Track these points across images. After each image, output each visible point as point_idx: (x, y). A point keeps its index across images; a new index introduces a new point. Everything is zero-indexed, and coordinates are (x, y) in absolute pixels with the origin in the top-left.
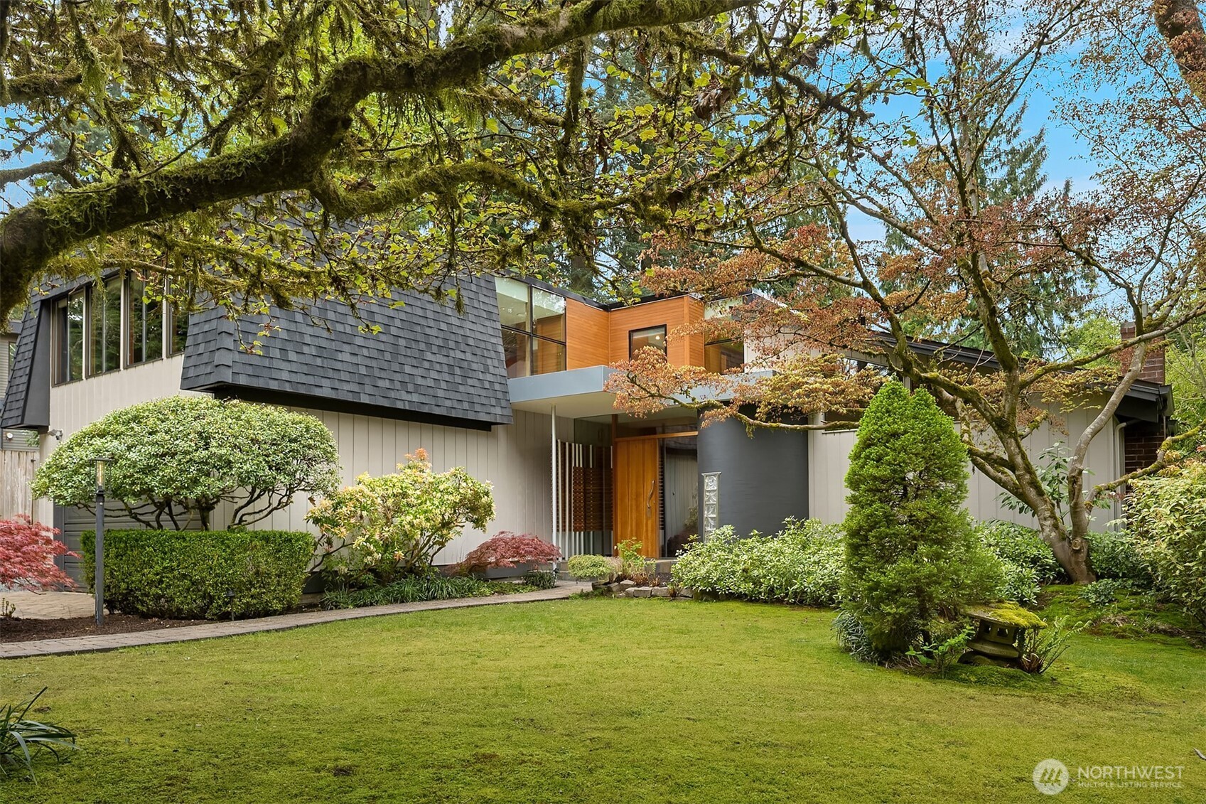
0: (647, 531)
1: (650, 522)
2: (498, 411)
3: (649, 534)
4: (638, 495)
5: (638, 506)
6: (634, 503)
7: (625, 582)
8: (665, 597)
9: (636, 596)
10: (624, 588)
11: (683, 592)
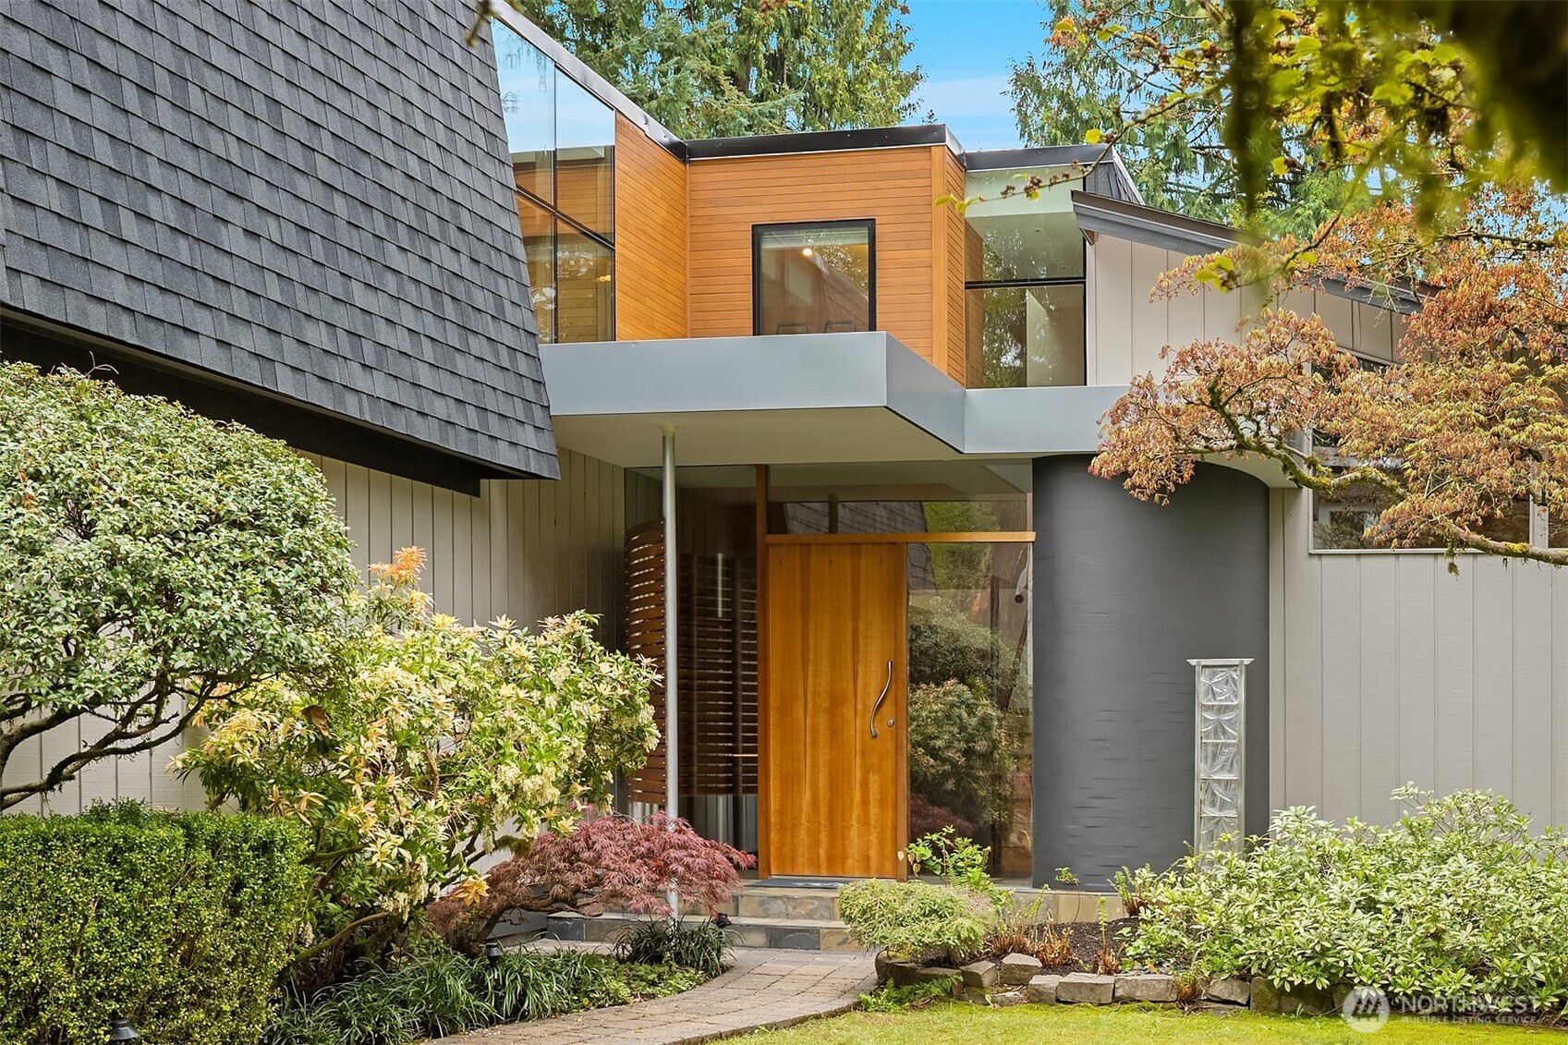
0: (865, 802)
1: (874, 780)
2: (528, 437)
3: (874, 810)
4: (836, 700)
5: (835, 732)
6: (823, 720)
7: (1012, 959)
8: (1160, 1003)
9: (1060, 1000)
10: (1016, 978)
11: (1219, 989)
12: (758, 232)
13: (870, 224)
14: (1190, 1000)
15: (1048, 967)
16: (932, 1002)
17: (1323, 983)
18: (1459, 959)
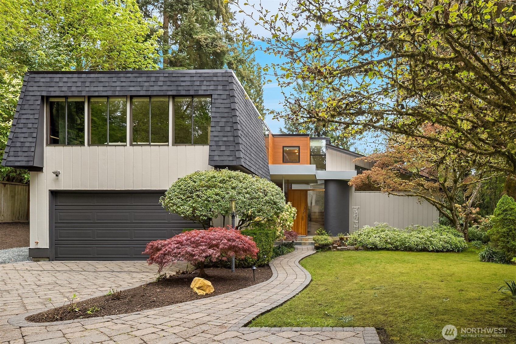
1: (303, 222)
3: (303, 226)
7: (334, 245)
8: (353, 250)
9: (341, 250)
10: (335, 247)
11: (360, 248)
12: (283, 147)
13: (299, 147)
14: (357, 249)
15: (339, 246)
16: (326, 251)
17: (373, 247)
18: (389, 243)
